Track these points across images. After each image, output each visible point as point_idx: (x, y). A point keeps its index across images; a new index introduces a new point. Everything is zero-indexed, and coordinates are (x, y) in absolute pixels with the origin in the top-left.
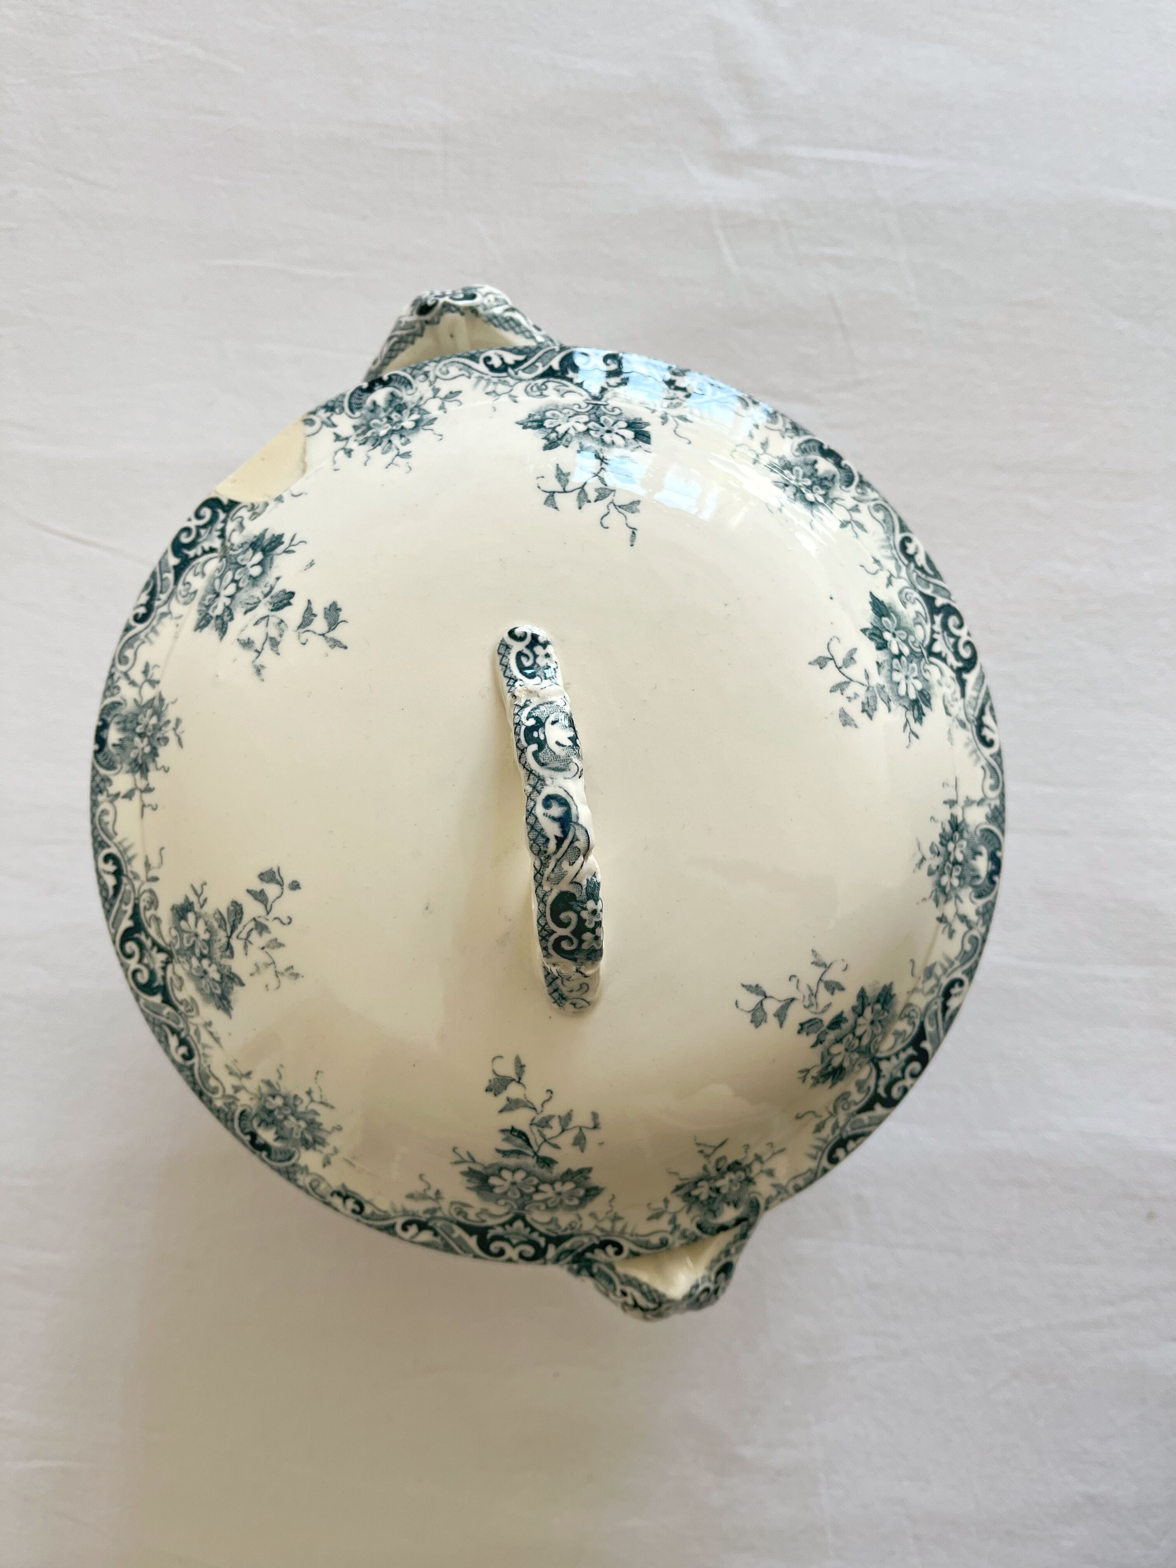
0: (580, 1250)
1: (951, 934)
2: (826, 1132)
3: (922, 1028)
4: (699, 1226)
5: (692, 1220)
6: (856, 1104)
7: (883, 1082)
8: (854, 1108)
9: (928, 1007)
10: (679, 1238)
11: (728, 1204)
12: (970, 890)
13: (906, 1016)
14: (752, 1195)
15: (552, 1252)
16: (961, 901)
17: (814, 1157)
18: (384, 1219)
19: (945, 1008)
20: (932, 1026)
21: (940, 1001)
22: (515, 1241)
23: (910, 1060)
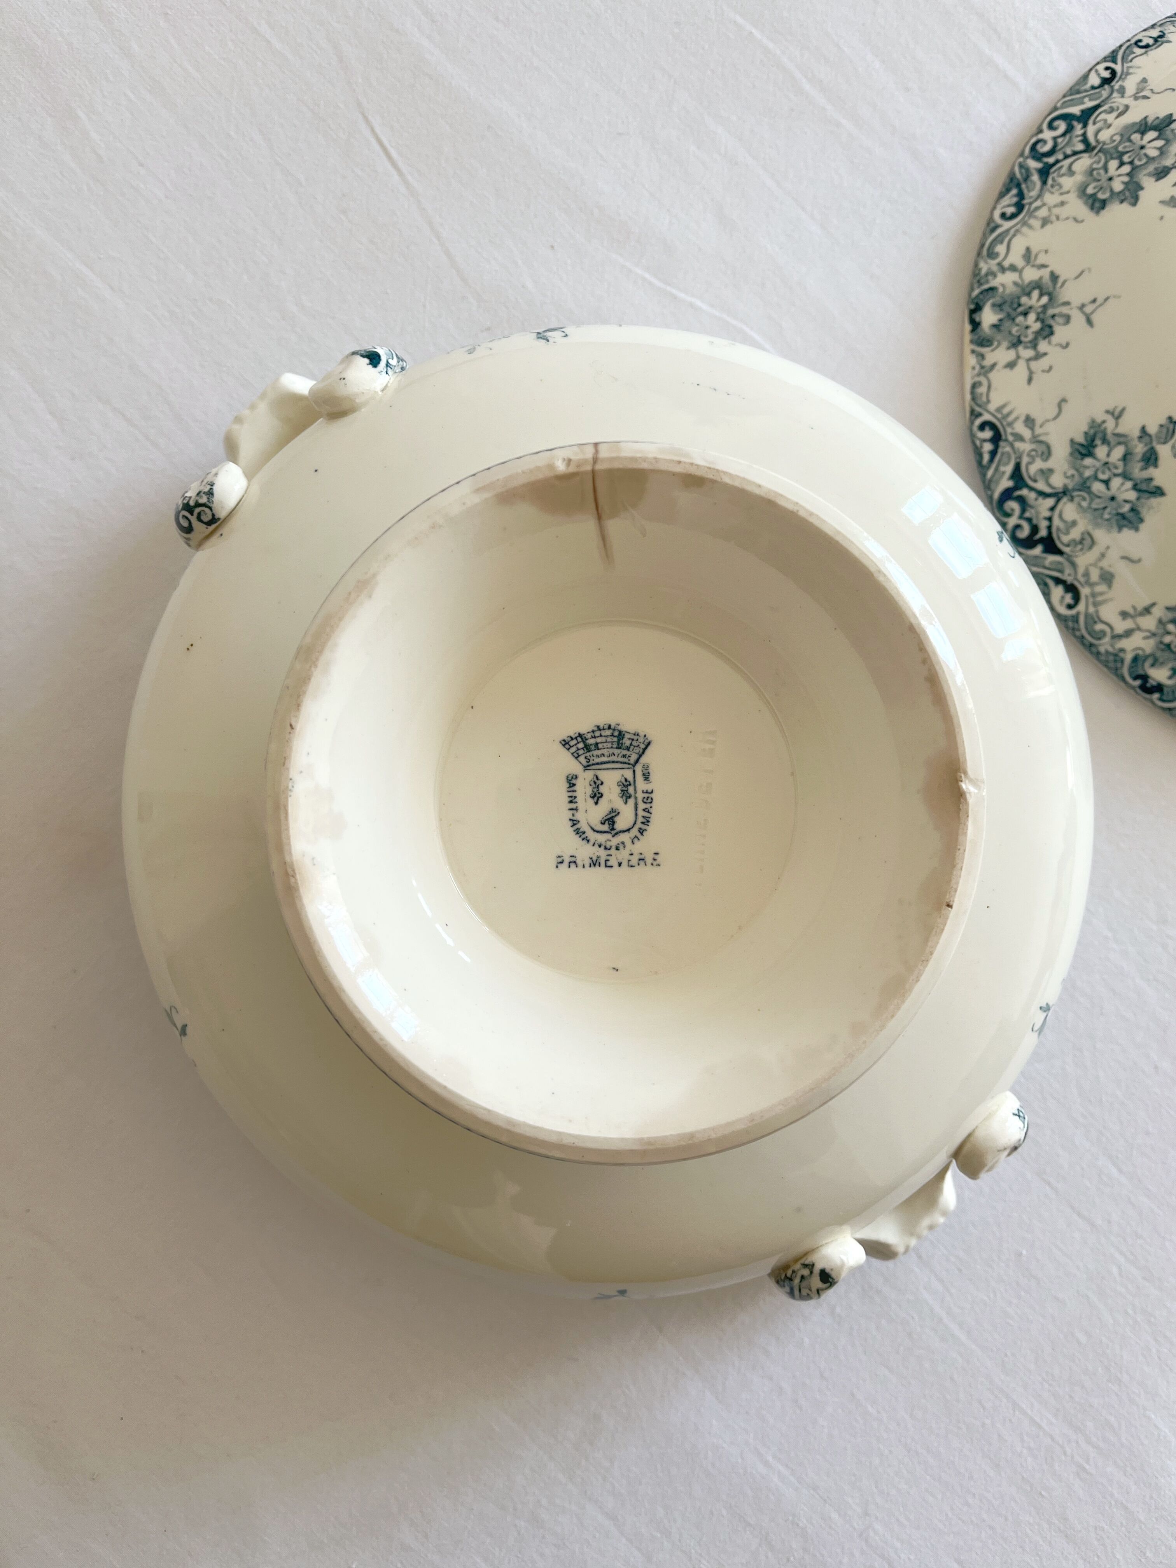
0: (1023, 186)
1: (1124, 615)
2: (1020, 428)
3: (1060, 552)
4: (992, 289)
5: (1003, 285)
6: (1029, 464)
7: (1031, 496)
8: (1025, 460)
9: (1074, 565)
10: (989, 269)
11: (1000, 320)
12: (1148, 651)
13: (1083, 539)
14: (996, 343)
15: (1033, 164)
16: (1145, 638)
17: (999, 410)
18: (1123, 58)
19: (1058, 581)
20: (1051, 563)
21: (1069, 579)
22: (1060, 140)
23: (1035, 529)
